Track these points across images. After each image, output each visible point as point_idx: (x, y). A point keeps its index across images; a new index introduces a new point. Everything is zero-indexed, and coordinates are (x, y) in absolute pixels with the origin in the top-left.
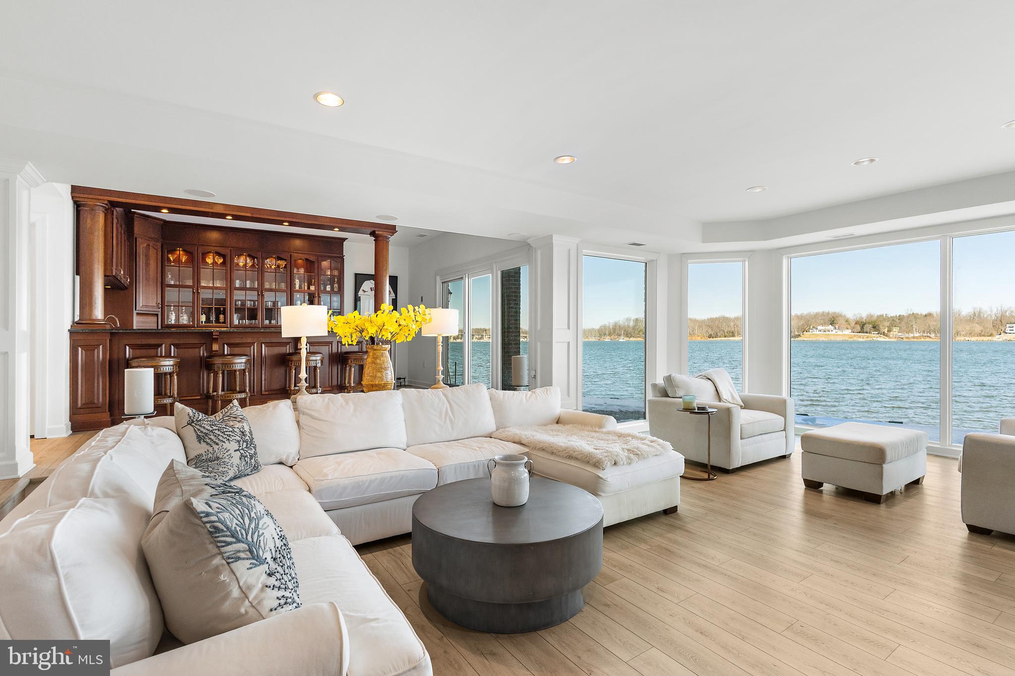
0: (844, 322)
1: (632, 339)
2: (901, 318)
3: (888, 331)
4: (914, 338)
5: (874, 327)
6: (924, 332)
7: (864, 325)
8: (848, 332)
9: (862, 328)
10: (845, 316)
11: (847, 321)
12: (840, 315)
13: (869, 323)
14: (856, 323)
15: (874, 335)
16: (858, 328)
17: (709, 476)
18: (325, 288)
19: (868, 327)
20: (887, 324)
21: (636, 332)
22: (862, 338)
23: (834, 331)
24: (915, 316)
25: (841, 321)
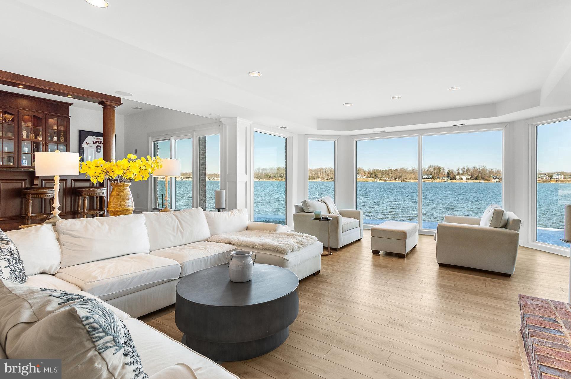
0: (363, 173)
1: (261, 180)
2: (386, 171)
3: (381, 177)
4: (391, 180)
5: (375, 175)
6: (394, 178)
7: (372, 174)
8: (365, 178)
9: (371, 175)
10: (364, 170)
11: (364, 172)
12: (362, 169)
13: (374, 173)
14: (368, 173)
15: (375, 179)
16: (369, 175)
17: (329, 253)
18: (52, 139)
19: (373, 175)
20: (380, 174)
21: (263, 176)
22: (371, 181)
23: (359, 177)
24: (391, 170)
25: (362, 172)
